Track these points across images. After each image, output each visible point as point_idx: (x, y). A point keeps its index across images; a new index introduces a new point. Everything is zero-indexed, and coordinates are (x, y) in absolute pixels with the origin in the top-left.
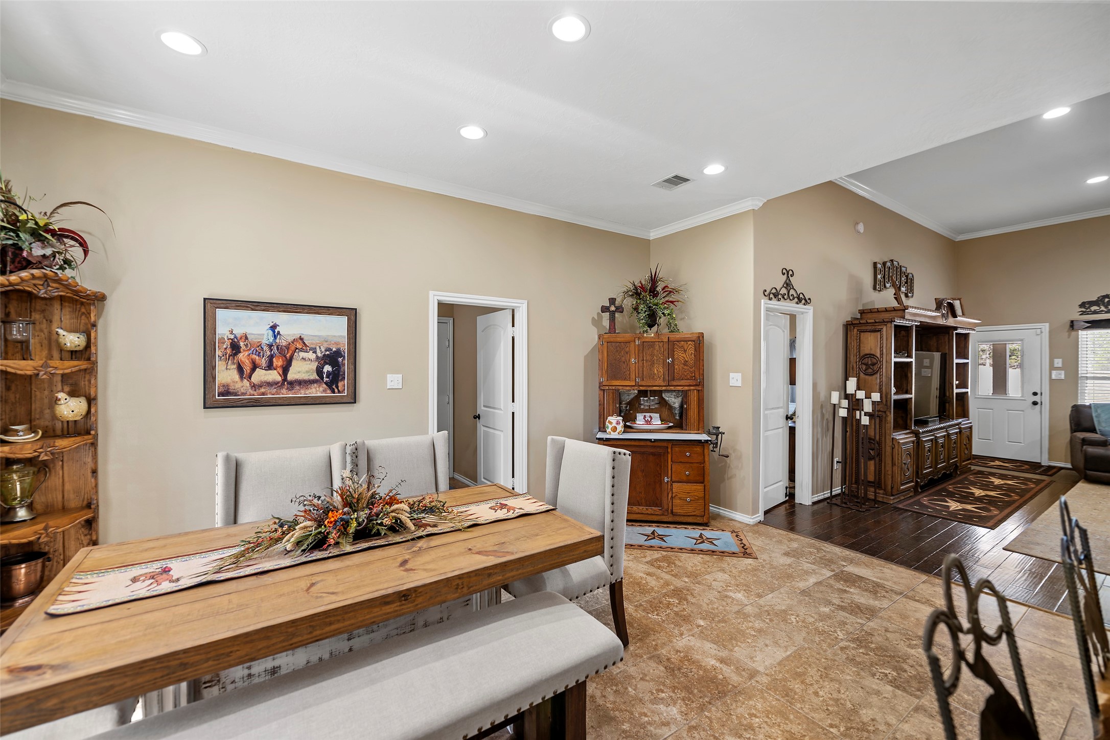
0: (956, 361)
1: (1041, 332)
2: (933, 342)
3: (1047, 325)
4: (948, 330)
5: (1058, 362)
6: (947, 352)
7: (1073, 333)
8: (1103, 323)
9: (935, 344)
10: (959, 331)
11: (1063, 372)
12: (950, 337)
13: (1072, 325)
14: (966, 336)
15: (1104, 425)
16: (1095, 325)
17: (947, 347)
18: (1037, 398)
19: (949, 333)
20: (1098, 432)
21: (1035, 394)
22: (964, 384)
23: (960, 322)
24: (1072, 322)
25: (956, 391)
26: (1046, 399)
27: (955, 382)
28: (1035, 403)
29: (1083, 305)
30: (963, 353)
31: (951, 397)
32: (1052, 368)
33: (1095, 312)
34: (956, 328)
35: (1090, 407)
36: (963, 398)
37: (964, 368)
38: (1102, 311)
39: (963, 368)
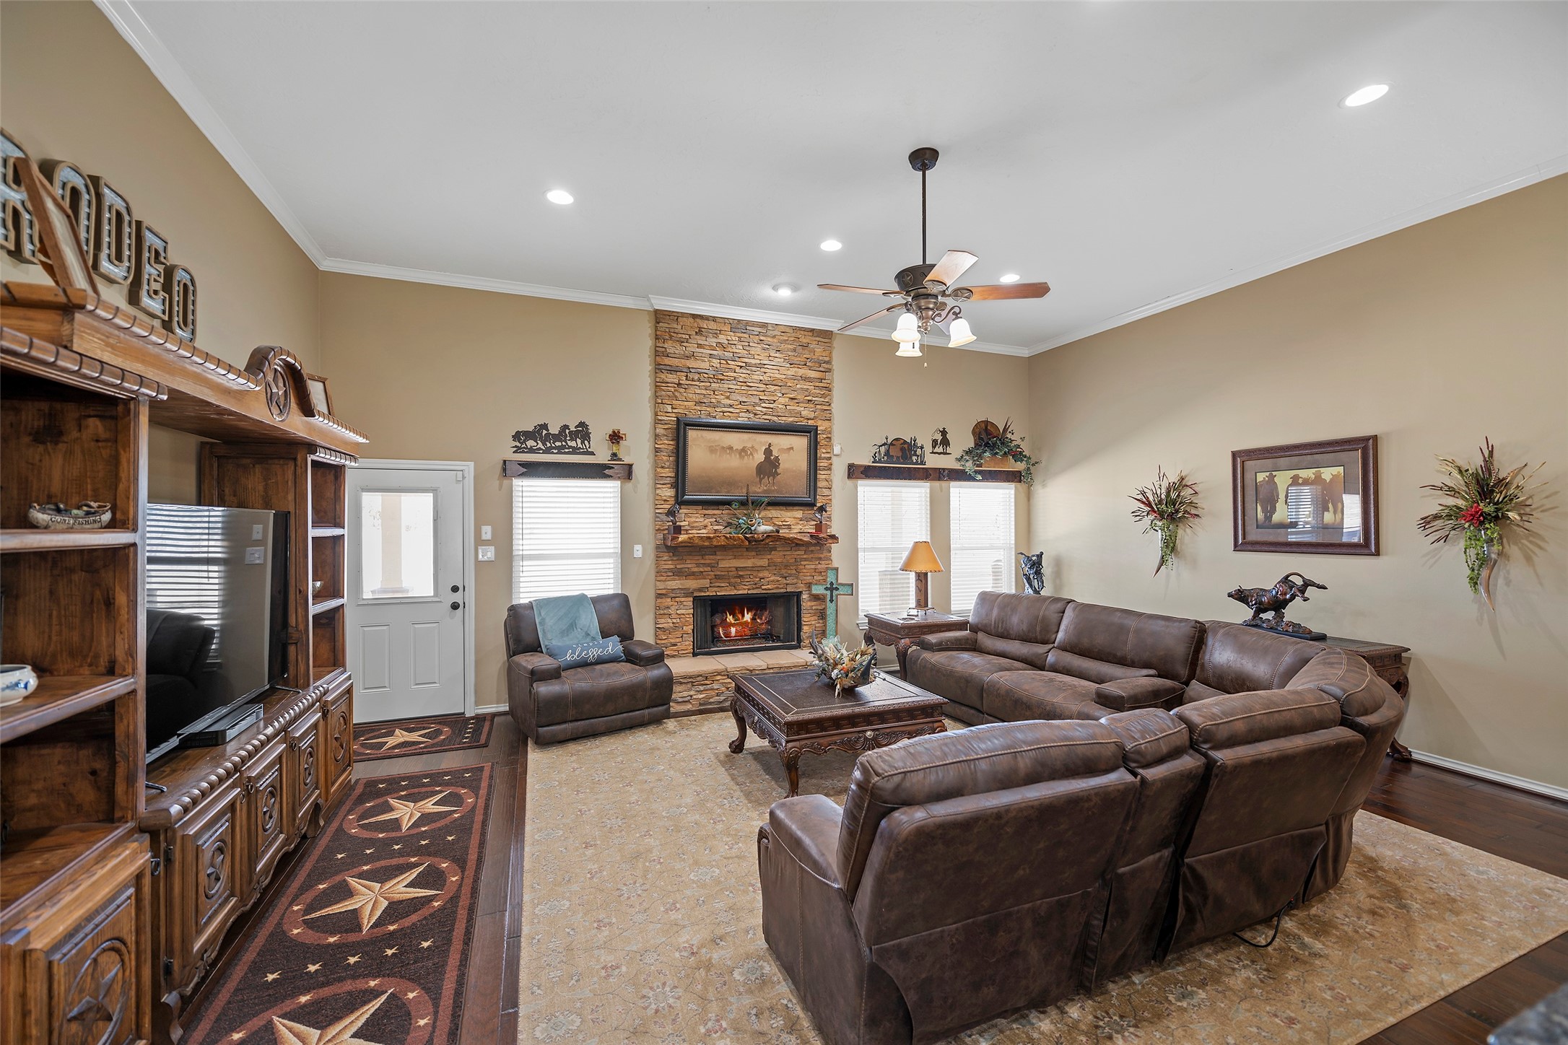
0: (313, 532)
1: (464, 477)
2: (254, 482)
3: (472, 464)
4: (292, 449)
5: (487, 532)
6: (292, 509)
7: (506, 482)
8: (541, 468)
9: (261, 487)
10: (321, 456)
11: (492, 548)
12: (299, 471)
13: (506, 470)
14: (338, 471)
15: (549, 636)
16: (532, 470)
17: (291, 497)
18: (457, 597)
19: (295, 459)
20: (544, 650)
21: (455, 589)
22: (332, 589)
23: (322, 432)
24: (505, 461)
25: (314, 609)
26: (470, 597)
27: (312, 585)
28: (455, 606)
29: (517, 436)
30: (330, 512)
31: (301, 627)
32: (479, 542)
33: (531, 451)
34: (312, 447)
35: (530, 606)
36: (330, 623)
37: (334, 548)
38: (540, 449)
39: (329, 551)
